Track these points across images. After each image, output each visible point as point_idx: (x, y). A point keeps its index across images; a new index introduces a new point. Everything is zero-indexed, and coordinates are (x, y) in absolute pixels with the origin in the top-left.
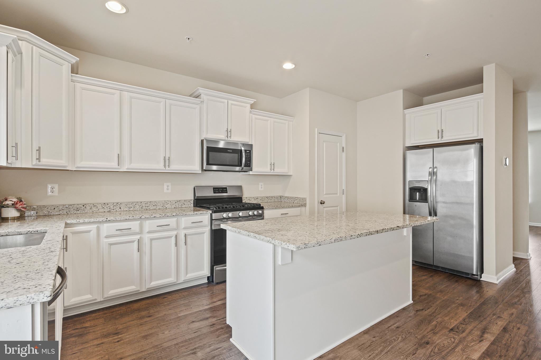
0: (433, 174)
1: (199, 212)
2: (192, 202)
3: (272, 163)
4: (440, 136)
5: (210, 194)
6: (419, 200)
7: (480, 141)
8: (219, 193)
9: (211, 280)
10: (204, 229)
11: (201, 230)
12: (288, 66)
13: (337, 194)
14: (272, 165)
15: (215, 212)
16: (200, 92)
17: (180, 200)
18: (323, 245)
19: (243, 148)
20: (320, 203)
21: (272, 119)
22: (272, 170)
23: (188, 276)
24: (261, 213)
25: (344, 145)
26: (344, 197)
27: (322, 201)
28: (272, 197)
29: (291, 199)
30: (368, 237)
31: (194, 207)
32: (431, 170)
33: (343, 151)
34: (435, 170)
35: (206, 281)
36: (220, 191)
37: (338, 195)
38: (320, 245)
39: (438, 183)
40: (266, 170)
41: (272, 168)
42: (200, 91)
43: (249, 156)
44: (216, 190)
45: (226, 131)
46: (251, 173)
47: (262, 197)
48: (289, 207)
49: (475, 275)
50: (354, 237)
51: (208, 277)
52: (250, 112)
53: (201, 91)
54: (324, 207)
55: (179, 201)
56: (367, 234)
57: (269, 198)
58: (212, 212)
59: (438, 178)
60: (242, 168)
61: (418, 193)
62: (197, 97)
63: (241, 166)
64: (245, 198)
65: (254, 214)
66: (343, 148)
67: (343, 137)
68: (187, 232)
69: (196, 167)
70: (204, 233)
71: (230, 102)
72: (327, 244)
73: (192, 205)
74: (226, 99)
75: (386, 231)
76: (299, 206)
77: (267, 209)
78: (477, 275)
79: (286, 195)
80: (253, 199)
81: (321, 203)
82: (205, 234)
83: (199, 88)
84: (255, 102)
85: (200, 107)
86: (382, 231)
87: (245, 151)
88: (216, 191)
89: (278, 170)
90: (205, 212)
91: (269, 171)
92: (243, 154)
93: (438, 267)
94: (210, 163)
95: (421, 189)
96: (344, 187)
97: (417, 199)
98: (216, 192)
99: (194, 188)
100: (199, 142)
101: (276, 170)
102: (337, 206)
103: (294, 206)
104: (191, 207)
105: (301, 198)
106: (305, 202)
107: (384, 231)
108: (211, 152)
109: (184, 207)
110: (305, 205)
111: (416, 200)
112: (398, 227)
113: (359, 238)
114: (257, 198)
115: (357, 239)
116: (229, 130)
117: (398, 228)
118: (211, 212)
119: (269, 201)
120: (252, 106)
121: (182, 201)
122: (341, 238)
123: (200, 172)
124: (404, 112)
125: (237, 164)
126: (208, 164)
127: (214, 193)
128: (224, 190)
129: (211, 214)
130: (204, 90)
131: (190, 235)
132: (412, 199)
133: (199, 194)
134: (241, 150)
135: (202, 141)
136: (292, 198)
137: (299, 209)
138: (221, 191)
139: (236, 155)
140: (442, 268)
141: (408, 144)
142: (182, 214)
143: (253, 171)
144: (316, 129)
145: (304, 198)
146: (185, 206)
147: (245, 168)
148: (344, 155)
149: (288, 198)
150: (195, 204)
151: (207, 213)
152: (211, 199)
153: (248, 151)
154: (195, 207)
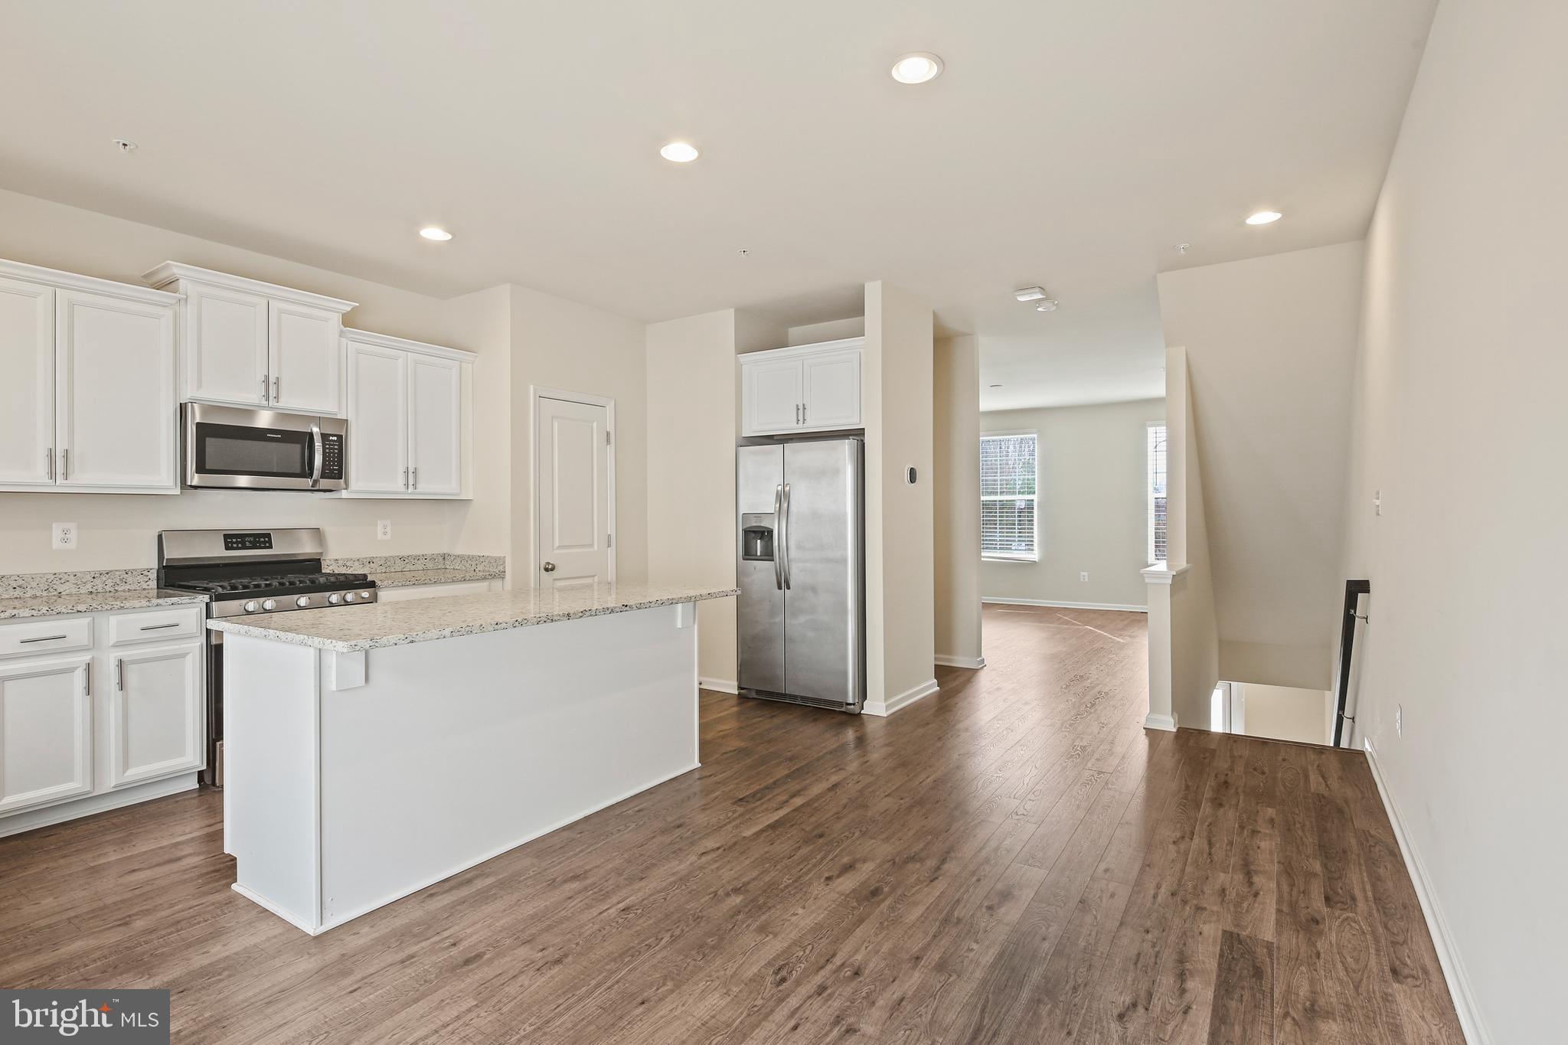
0: (783, 497)
1: (168, 600)
2: (153, 575)
3: (411, 470)
4: (801, 418)
5: (216, 551)
6: (761, 555)
7: (860, 433)
8: (245, 548)
9: (208, 780)
10: (182, 646)
11: (177, 647)
12: (433, 233)
13: (592, 545)
14: (411, 474)
15: (220, 598)
16: (174, 274)
17: (111, 571)
18: (420, 641)
19: (315, 430)
20: (542, 569)
21: (409, 353)
22: (411, 487)
23: (130, 772)
24: (367, 596)
25: (610, 428)
26: (611, 552)
27: (548, 563)
28: (417, 558)
29: (469, 562)
30: (542, 626)
31: (158, 588)
32: (780, 488)
33: (608, 441)
34: (787, 489)
35: (193, 784)
36: (248, 544)
37: (596, 548)
38: (412, 642)
39: (792, 518)
40: (395, 486)
41: (411, 482)
42: (175, 270)
43: (336, 449)
44: (233, 540)
45: (264, 381)
46: (344, 494)
47: (386, 559)
48: (453, 581)
49: (850, 704)
50: (504, 625)
51: (201, 774)
52: (341, 334)
53: (177, 269)
54: (554, 580)
55: (107, 573)
56: (539, 619)
57: (407, 561)
58: (211, 598)
59: (793, 508)
60: (315, 482)
61: (759, 541)
62: (162, 287)
63: (311, 475)
64: (333, 562)
65: (345, 601)
66: (608, 434)
67: (608, 407)
68: (126, 654)
69: (165, 479)
70: (184, 655)
71: (273, 304)
72: (431, 640)
73: (153, 584)
74: (263, 296)
75: (593, 613)
76: (484, 578)
77: (386, 587)
78: (854, 704)
79: (460, 550)
80: (357, 563)
81: (547, 570)
82: (189, 658)
83: (169, 262)
84: (354, 309)
85: (176, 317)
86: (581, 614)
87: (325, 437)
88: (232, 543)
89: (428, 487)
90: (185, 599)
91: (403, 489)
92: (316, 444)
93: (795, 697)
94: (207, 468)
95: (764, 532)
96: (611, 530)
97: (759, 554)
98: (235, 545)
99: (160, 537)
100: (172, 411)
101: (421, 487)
102: (594, 576)
103: (468, 578)
104: (148, 589)
105: (492, 557)
106: (502, 567)
107: (588, 613)
108: (213, 439)
109: (124, 591)
110: (501, 575)
111: (756, 555)
112: (626, 606)
113: (519, 629)
114: (368, 560)
115: (511, 631)
116: (272, 380)
117: (624, 609)
118: (206, 598)
119: (409, 567)
120: (348, 321)
121: (117, 573)
122: (468, 629)
123: (178, 491)
124: (737, 359)
125: (297, 470)
126: (201, 469)
127: (227, 548)
128: (262, 539)
129: (207, 603)
130: (188, 268)
131: (134, 662)
132: (748, 553)
133: (172, 553)
134: (311, 435)
135: (183, 408)
136: (470, 558)
137: (484, 584)
138: (250, 542)
139: (297, 447)
140: (803, 698)
141: (746, 433)
142: (109, 607)
143: (349, 490)
144: (532, 386)
145: (500, 558)
146: (128, 587)
147: (325, 483)
148: (611, 449)
149: (461, 558)
150: (160, 581)
151: (194, 601)
152: (218, 565)
153: (333, 435)
154: (162, 588)
